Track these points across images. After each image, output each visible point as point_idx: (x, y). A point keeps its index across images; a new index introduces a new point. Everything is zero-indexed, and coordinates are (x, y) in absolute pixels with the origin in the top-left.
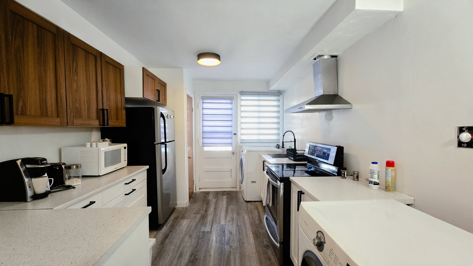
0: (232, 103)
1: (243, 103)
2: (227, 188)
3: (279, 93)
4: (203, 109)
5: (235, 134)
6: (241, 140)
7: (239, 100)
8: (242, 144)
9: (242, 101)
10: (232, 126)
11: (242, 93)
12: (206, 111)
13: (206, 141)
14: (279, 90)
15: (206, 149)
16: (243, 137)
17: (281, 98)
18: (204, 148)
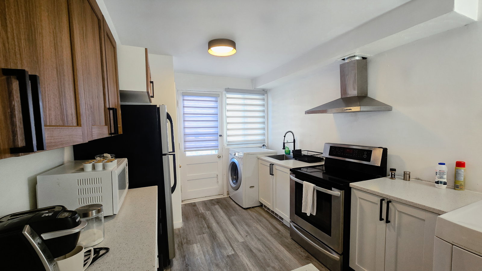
0: (217, 101)
1: (229, 101)
2: (214, 196)
3: (264, 92)
4: (184, 107)
5: (221, 136)
6: (229, 142)
7: (224, 98)
8: (230, 147)
9: (227, 99)
10: (217, 127)
11: (229, 90)
12: (187, 110)
13: (188, 145)
14: (263, 89)
15: (188, 154)
16: (230, 139)
17: (265, 97)
18: (186, 153)
